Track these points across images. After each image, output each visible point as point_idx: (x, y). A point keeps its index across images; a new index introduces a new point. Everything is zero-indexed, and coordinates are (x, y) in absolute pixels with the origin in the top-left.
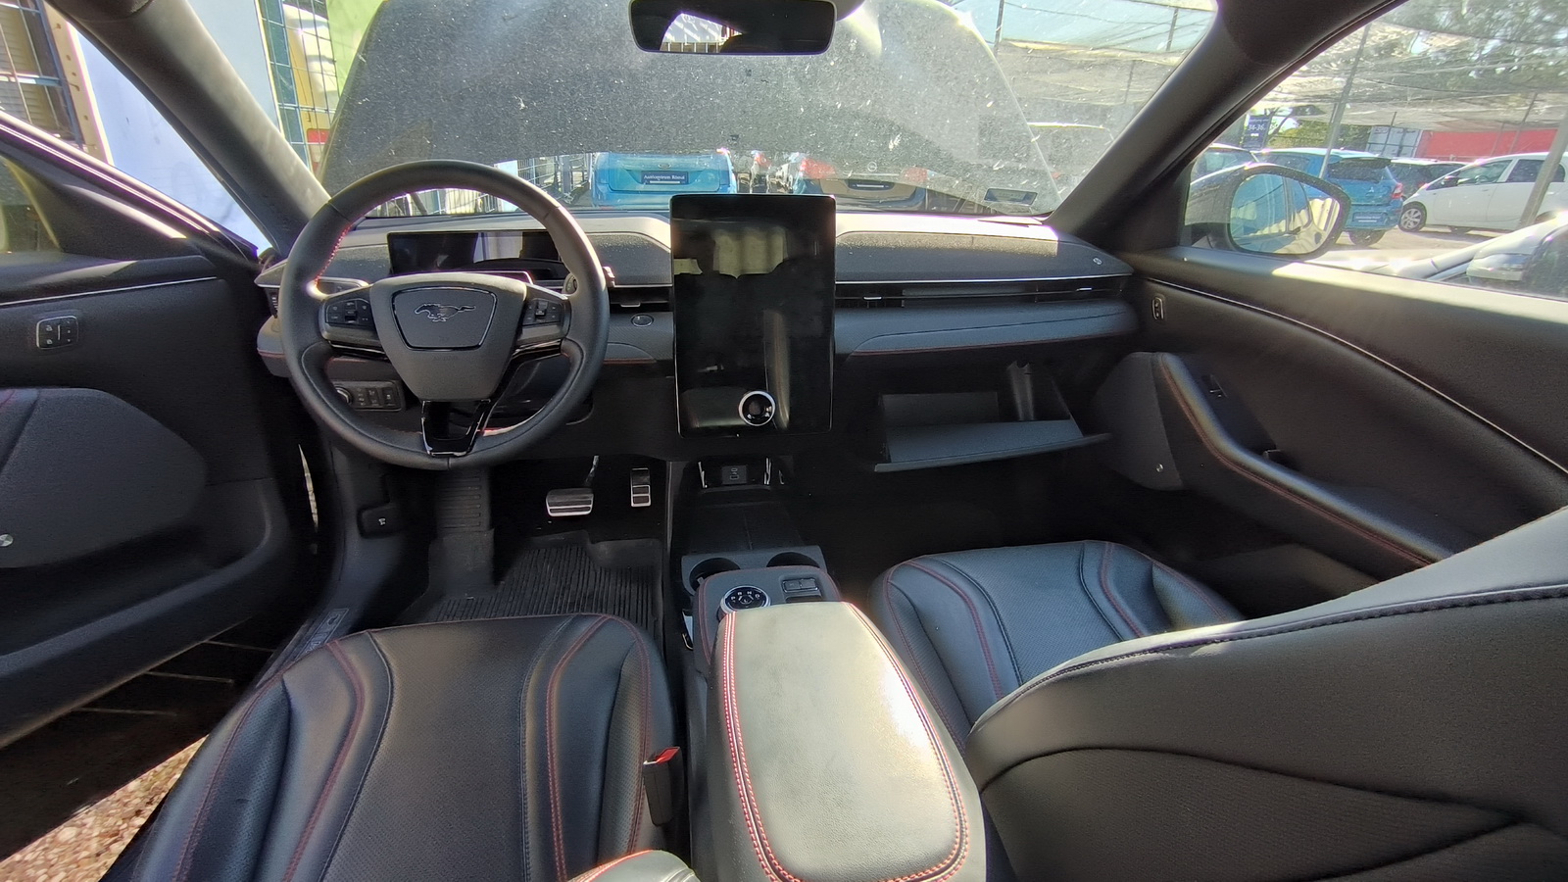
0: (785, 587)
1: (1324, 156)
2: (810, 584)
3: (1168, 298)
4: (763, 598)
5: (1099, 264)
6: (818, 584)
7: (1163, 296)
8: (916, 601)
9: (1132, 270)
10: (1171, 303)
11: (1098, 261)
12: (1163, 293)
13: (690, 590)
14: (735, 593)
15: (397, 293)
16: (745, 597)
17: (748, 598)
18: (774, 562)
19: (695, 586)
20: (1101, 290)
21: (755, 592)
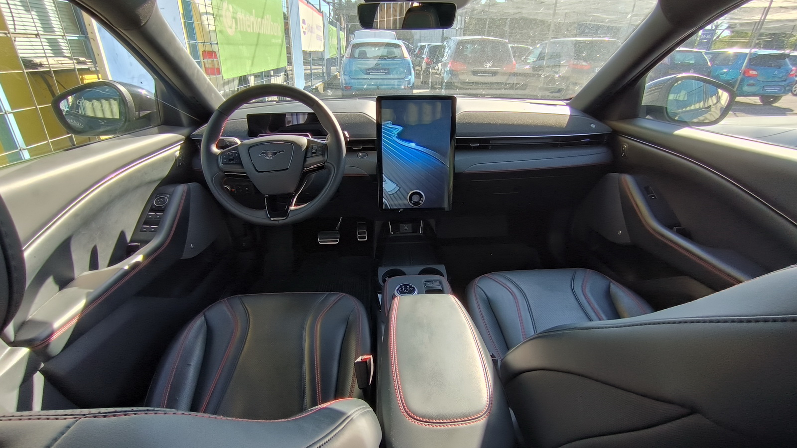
0: (425, 284)
1: (747, 54)
2: (437, 284)
3: (629, 145)
4: (414, 289)
5: (594, 127)
6: (441, 283)
7: (627, 143)
8: (489, 295)
9: (612, 130)
10: (631, 148)
11: (593, 126)
12: (628, 143)
13: (382, 284)
14: (401, 287)
15: (251, 147)
16: (406, 289)
17: (406, 290)
18: (423, 272)
19: (384, 281)
20: (594, 141)
21: (410, 287)
